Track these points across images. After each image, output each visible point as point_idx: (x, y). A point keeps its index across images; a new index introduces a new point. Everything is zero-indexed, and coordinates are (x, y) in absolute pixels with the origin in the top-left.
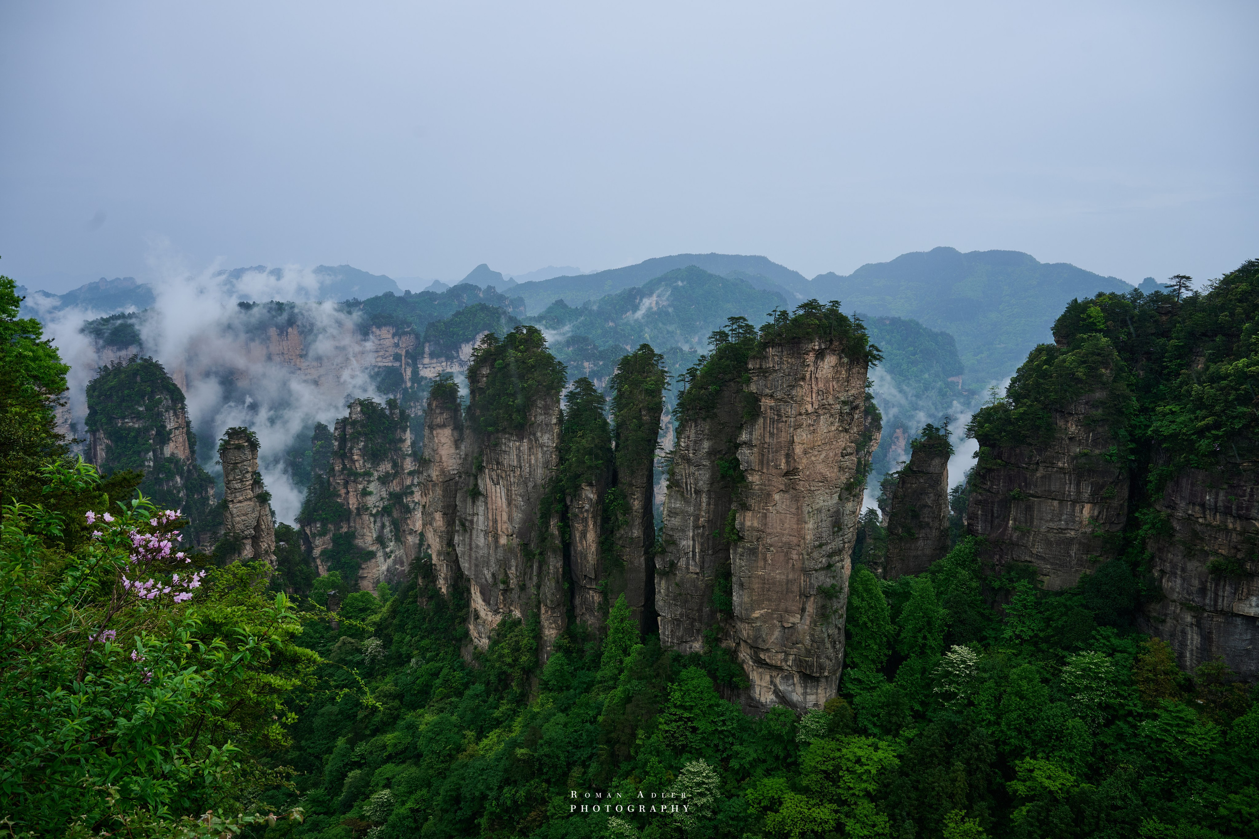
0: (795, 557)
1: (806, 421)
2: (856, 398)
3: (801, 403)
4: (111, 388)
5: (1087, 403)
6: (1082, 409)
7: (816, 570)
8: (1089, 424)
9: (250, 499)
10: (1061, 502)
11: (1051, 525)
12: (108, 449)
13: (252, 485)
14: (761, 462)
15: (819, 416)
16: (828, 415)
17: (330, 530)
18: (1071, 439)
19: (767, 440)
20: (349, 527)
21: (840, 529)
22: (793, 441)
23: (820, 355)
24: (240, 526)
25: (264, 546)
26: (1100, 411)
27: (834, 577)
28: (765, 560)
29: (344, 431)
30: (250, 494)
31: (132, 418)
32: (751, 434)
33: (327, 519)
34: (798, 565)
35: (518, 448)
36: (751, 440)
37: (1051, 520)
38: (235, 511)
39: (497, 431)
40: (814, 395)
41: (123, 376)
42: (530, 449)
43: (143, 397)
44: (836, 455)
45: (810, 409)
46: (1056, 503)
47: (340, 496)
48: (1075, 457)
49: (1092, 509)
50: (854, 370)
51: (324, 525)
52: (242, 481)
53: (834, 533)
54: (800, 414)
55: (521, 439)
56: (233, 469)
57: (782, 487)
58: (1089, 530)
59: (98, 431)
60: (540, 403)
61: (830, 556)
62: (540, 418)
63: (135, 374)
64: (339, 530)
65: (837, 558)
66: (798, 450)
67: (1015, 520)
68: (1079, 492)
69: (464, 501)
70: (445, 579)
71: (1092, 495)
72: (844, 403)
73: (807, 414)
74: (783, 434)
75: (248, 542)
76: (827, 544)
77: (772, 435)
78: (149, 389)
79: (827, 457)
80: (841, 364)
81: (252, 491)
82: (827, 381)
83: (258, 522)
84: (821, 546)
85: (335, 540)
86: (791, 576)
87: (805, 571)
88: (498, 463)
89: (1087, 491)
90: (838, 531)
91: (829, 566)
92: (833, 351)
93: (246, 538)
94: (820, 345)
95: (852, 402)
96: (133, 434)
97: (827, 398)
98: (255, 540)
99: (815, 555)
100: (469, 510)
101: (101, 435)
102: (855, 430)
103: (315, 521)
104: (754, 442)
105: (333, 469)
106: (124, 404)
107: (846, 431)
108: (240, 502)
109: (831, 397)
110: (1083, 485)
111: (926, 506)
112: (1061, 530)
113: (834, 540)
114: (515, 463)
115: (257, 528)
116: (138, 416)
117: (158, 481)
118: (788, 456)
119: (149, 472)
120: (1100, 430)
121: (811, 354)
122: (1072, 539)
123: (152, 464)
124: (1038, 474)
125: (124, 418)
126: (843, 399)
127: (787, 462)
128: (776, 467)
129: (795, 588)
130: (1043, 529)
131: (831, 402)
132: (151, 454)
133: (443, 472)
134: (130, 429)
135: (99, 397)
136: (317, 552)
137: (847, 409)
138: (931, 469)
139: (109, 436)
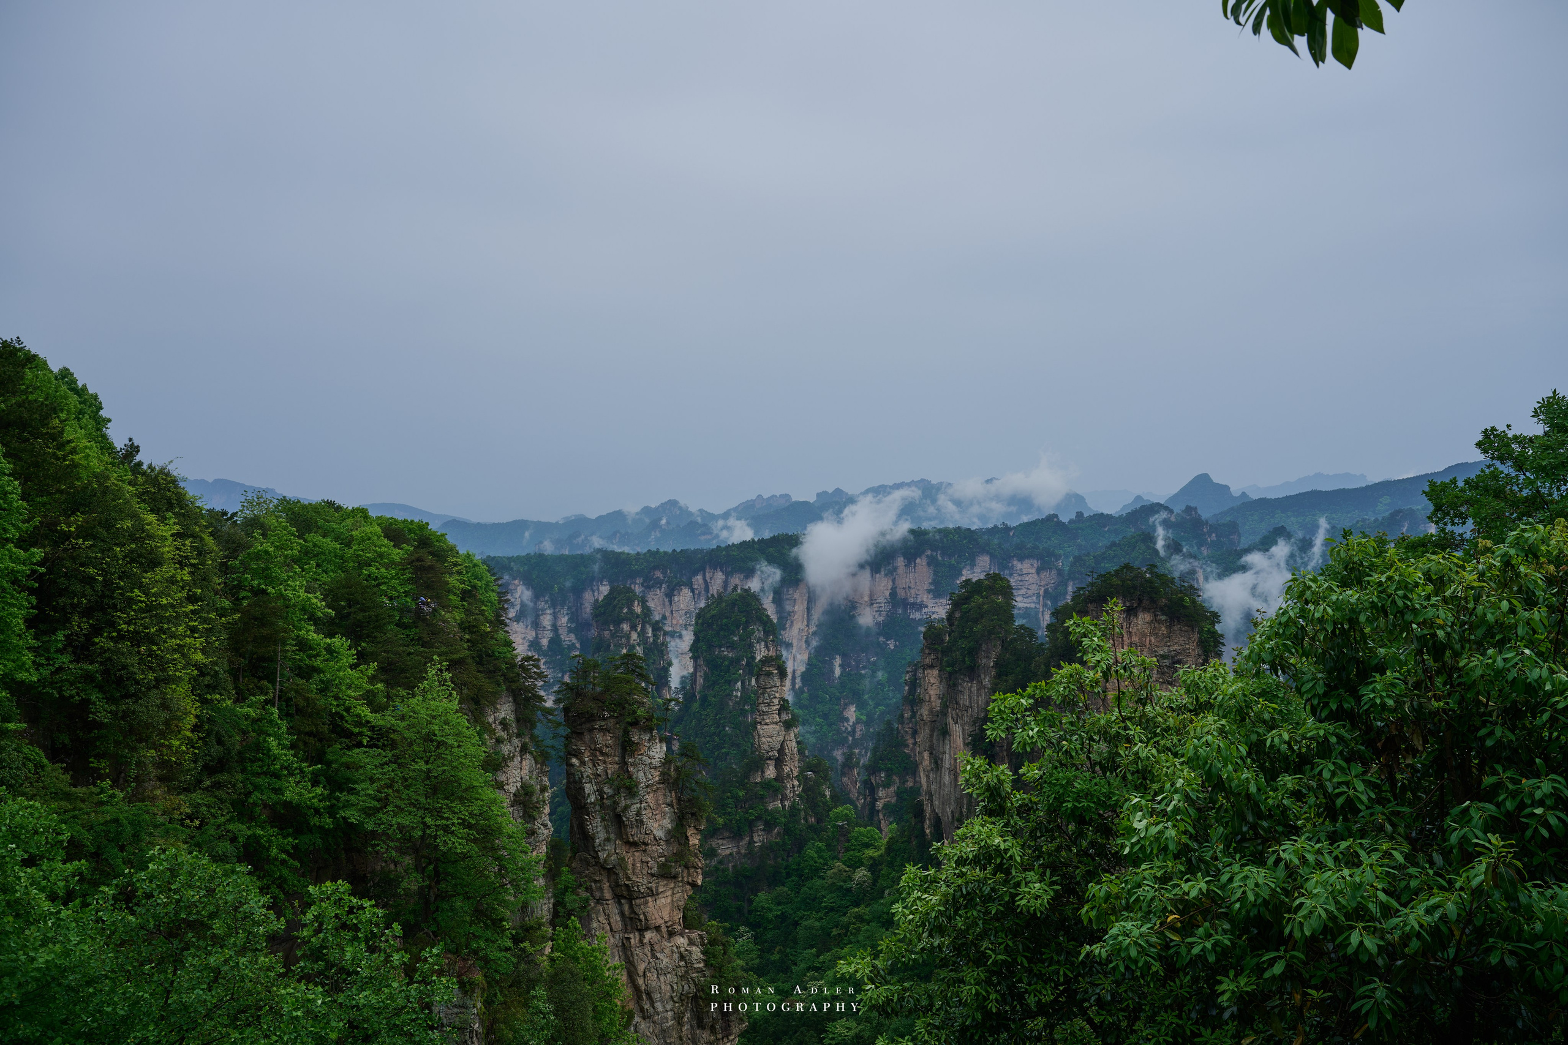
2: (1178, 654)
4: (713, 617)
9: (776, 723)
12: (706, 677)
13: (779, 710)
17: (894, 783)
20: (915, 782)
23: (1130, 612)
24: (765, 747)
25: (787, 769)
29: (915, 675)
30: (776, 718)
31: (728, 647)
33: (892, 770)
35: (970, 689)
38: (761, 732)
39: (956, 672)
41: (724, 605)
42: (978, 690)
43: (738, 627)
47: (907, 746)
50: (1175, 628)
51: (888, 776)
52: (769, 705)
55: (971, 681)
56: (763, 694)
59: (698, 657)
60: (984, 647)
62: (984, 661)
63: (733, 604)
64: (904, 783)
69: (938, 740)
70: (930, 819)
72: (1163, 657)
75: (772, 763)
78: (744, 619)
80: (1160, 622)
81: (779, 715)
82: (1144, 635)
83: (782, 745)
85: (899, 794)
88: (957, 703)
92: (1146, 610)
93: (770, 759)
95: (1173, 657)
96: (726, 663)
98: (779, 762)
100: (941, 749)
101: (701, 662)
103: (880, 770)
105: (902, 716)
106: (722, 633)
108: (767, 724)
114: (967, 703)
115: (781, 751)
116: (731, 646)
117: (743, 713)
119: (736, 702)
123: (739, 694)
125: (720, 647)
126: (1162, 652)
132: (739, 684)
133: (931, 711)
134: (725, 658)
135: (702, 624)
136: (880, 805)
139: (708, 663)
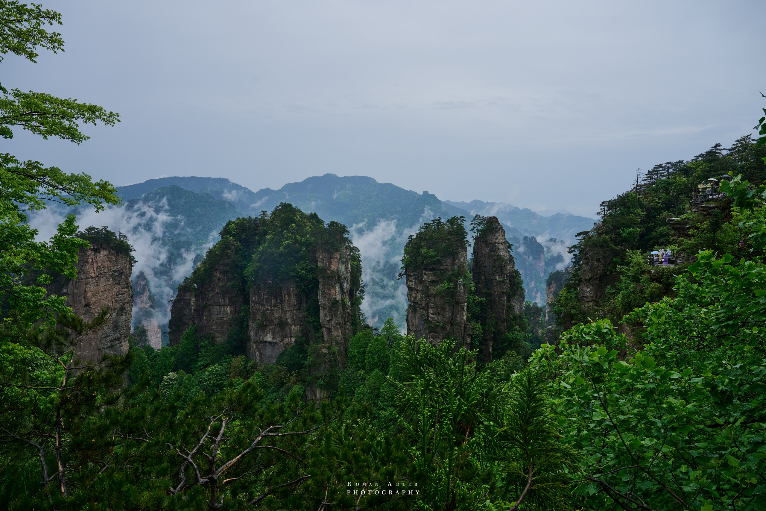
0: (94, 344)
1: (91, 281)
3: (87, 273)
5: (222, 264)
6: (221, 267)
7: (104, 349)
8: (225, 273)
10: (219, 306)
11: (218, 316)
14: (74, 302)
15: (100, 278)
16: (105, 278)
18: (219, 280)
19: (75, 291)
21: (117, 329)
22: (86, 291)
26: (228, 267)
27: (115, 351)
28: (80, 347)
32: (67, 289)
34: (95, 347)
36: (68, 292)
37: (218, 314)
40: (95, 269)
44: (113, 295)
45: (93, 275)
46: (218, 307)
48: (221, 287)
49: (230, 308)
53: (113, 331)
54: (87, 278)
57: (84, 312)
58: (231, 317)
61: (112, 341)
65: (117, 342)
66: (89, 294)
67: (206, 316)
68: (225, 302)
71: (230, 301)
73: (92, 277)
74: (81, 288)
76: (110, 336)
77: (77, 288)
79: (107, 297)
84: (106, 337)
86: (93, 353)
87: (99, 350)
89: (227, 301)
90: (116, 330)
91: (112, 346)
94: (94, 246)
97: (104, 270)
99: (103, 341)
102: (124, 283)
104: (69, 293)
107: (118, 284)
109: (106, 269)
110: (225, 298)
111: (185, 315)
112: (222, 318)
113: (114, 334)
118: (85, 297)
120: (229, 275)
121: (90, 251)
122: (225, 321)
124: (210, 296)
127: (85, 301)
128: (80, 303)
129: (95, 358)
130: (215, 319)
131: (106, 271)
137: (116, 274)
138: (186, 298)
